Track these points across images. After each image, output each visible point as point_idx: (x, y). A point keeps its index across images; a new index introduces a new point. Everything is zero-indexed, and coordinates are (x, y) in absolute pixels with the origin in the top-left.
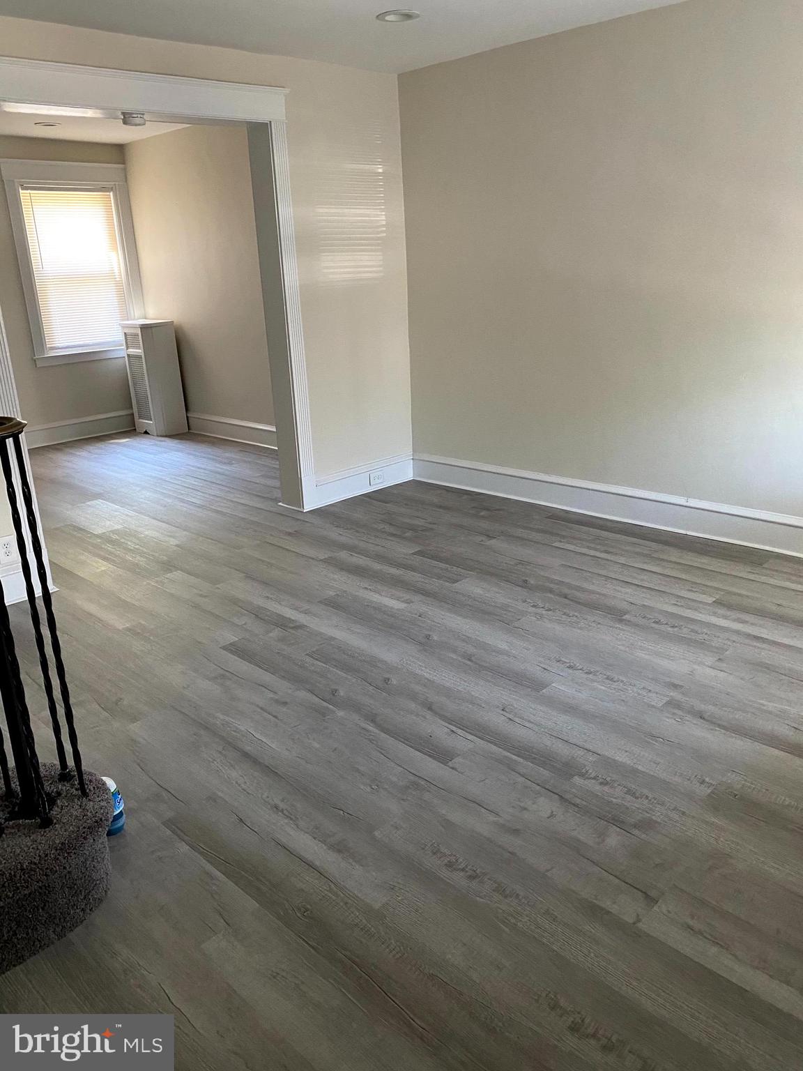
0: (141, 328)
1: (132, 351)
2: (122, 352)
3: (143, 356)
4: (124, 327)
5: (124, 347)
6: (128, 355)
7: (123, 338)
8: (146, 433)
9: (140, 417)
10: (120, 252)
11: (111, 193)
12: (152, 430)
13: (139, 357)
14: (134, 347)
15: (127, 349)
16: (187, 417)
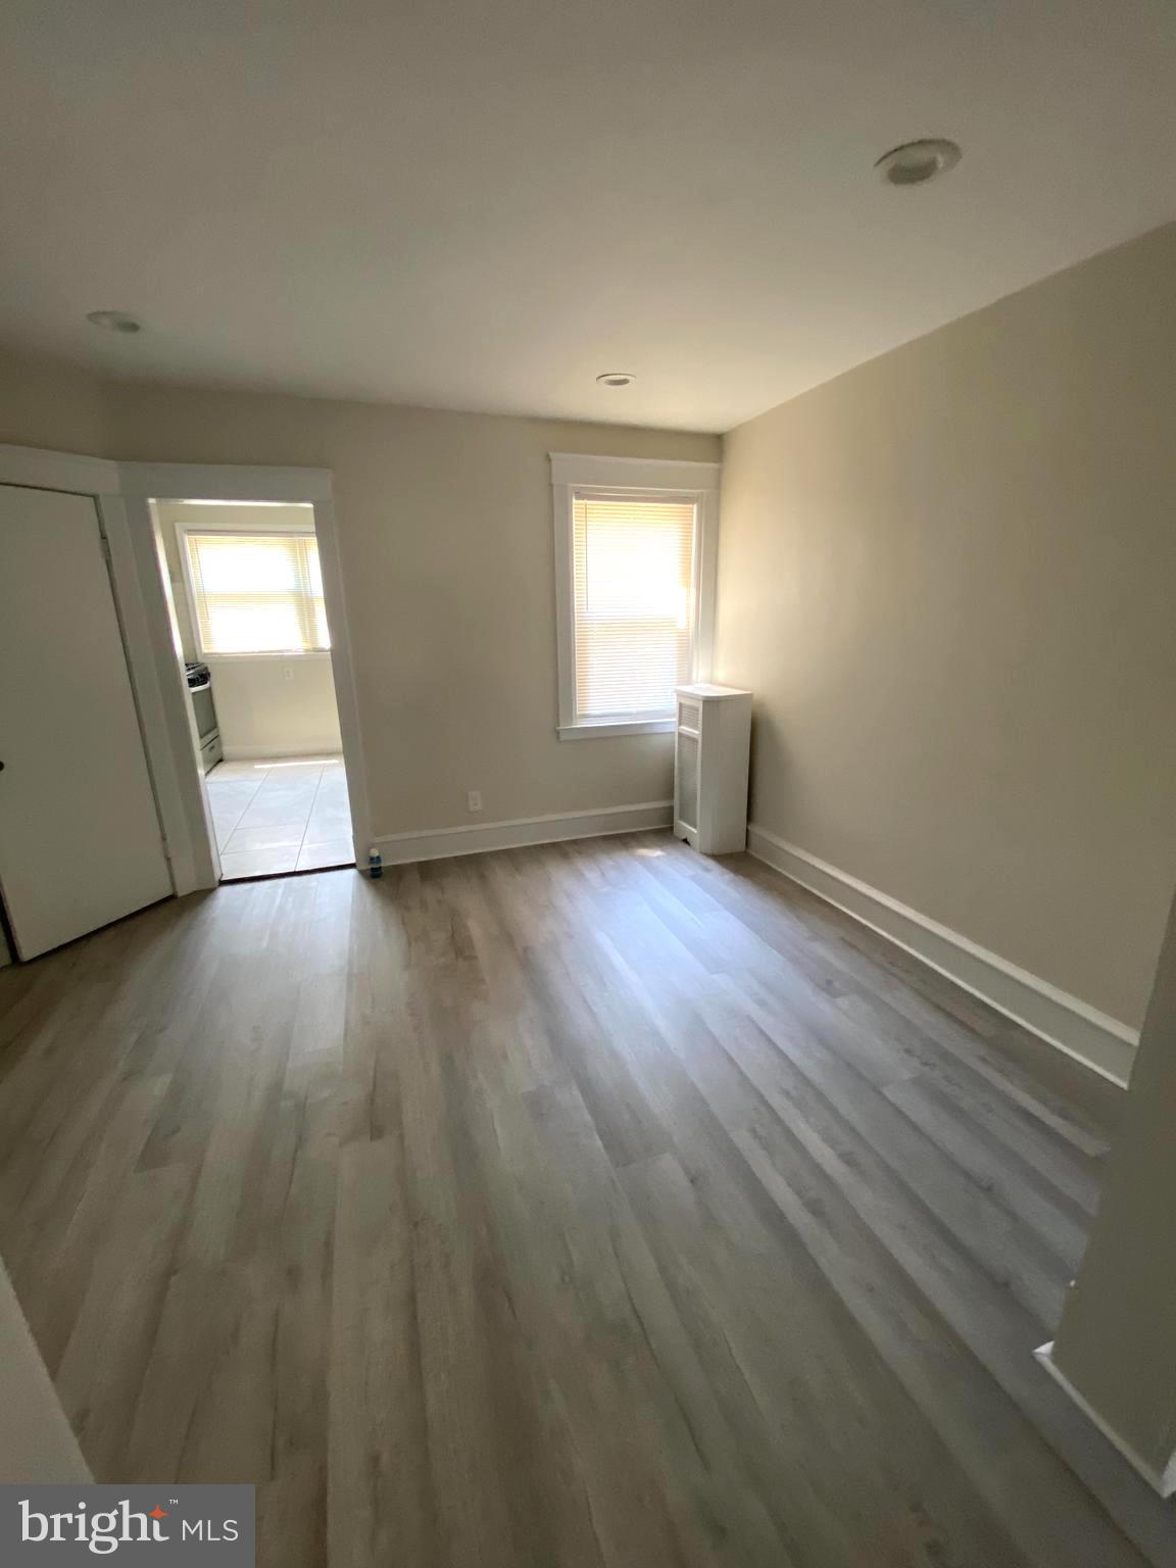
0: (704, 702)
1: (686, 729)
2: (671, 724)
3: (700, 741)
4: (680, 694)
5: (675, 719)
6: (680, 735)
7: (677, 711)
8: (685, 841)
9: (682, 817)
10: (693, 591)
11: (695, 506)
12: (695, 840)
13: (694, 740)
14: (687, 725)
15: (680, 724)
16: (747, 830)
